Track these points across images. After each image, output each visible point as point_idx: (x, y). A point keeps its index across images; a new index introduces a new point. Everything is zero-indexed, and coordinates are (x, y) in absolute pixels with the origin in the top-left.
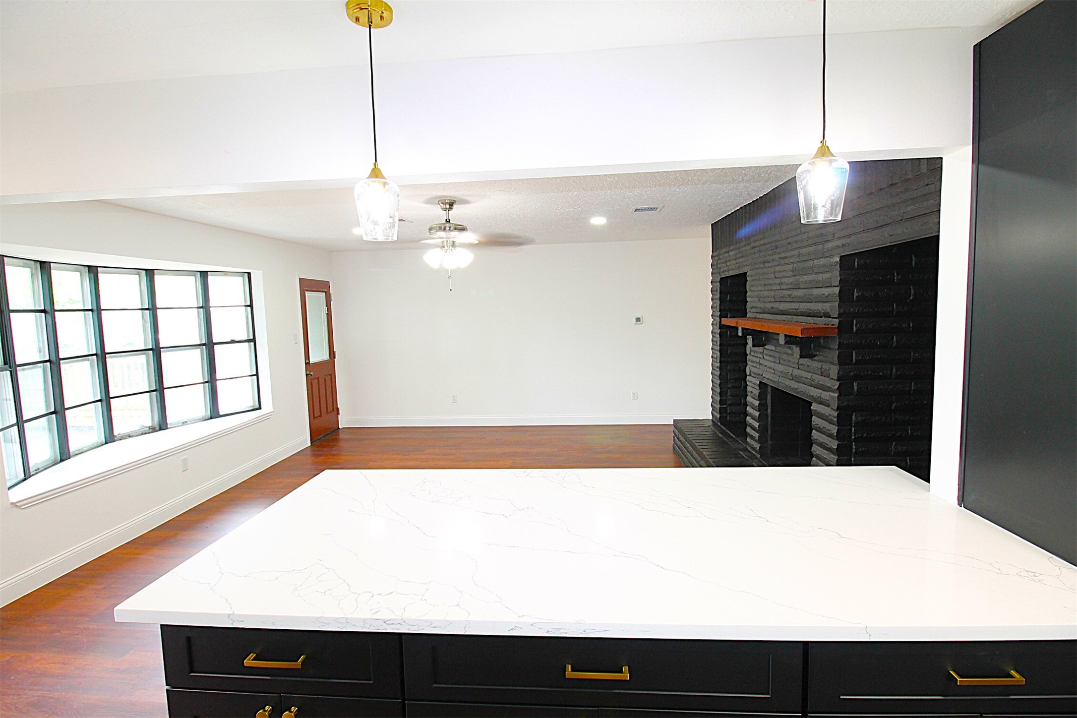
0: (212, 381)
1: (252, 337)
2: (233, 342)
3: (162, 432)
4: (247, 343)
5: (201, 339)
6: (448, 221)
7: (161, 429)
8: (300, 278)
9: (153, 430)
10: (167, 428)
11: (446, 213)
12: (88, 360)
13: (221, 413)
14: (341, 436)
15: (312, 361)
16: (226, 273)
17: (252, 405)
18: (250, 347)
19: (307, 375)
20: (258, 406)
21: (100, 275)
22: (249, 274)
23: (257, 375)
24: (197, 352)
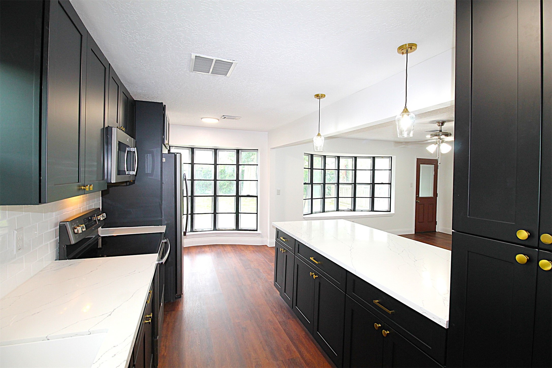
0: (373, 197)
1: (390, 183)
2: (382, 184)
3: (353, 212)
4: (388, 185)
5: (371, 182)
6: (441, 131)
7: (353, 211)
8: (417, 158)
9: (351, 211)
10: (355, 211)
11: (440, 127)
12: (335, 185)
13: (374, 210)
14: (437, 235)
15: (420, 196)
16: (382, 157)
17: (388, 209)
18: (389, 186)
19: (416, 202)
20: (389, 210)
21: (340, 159)
22: (391, 157)
23: (390, 198)
24: (369, 186)
